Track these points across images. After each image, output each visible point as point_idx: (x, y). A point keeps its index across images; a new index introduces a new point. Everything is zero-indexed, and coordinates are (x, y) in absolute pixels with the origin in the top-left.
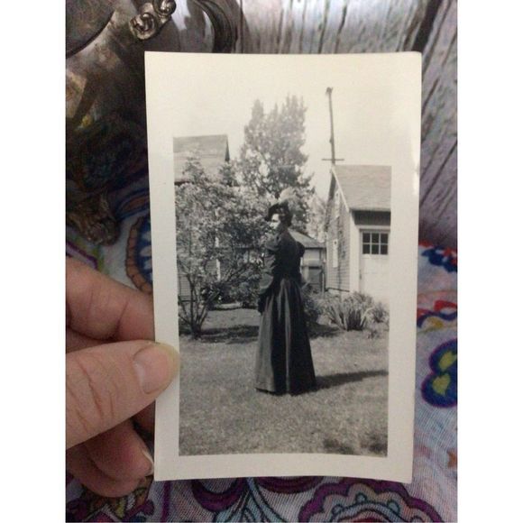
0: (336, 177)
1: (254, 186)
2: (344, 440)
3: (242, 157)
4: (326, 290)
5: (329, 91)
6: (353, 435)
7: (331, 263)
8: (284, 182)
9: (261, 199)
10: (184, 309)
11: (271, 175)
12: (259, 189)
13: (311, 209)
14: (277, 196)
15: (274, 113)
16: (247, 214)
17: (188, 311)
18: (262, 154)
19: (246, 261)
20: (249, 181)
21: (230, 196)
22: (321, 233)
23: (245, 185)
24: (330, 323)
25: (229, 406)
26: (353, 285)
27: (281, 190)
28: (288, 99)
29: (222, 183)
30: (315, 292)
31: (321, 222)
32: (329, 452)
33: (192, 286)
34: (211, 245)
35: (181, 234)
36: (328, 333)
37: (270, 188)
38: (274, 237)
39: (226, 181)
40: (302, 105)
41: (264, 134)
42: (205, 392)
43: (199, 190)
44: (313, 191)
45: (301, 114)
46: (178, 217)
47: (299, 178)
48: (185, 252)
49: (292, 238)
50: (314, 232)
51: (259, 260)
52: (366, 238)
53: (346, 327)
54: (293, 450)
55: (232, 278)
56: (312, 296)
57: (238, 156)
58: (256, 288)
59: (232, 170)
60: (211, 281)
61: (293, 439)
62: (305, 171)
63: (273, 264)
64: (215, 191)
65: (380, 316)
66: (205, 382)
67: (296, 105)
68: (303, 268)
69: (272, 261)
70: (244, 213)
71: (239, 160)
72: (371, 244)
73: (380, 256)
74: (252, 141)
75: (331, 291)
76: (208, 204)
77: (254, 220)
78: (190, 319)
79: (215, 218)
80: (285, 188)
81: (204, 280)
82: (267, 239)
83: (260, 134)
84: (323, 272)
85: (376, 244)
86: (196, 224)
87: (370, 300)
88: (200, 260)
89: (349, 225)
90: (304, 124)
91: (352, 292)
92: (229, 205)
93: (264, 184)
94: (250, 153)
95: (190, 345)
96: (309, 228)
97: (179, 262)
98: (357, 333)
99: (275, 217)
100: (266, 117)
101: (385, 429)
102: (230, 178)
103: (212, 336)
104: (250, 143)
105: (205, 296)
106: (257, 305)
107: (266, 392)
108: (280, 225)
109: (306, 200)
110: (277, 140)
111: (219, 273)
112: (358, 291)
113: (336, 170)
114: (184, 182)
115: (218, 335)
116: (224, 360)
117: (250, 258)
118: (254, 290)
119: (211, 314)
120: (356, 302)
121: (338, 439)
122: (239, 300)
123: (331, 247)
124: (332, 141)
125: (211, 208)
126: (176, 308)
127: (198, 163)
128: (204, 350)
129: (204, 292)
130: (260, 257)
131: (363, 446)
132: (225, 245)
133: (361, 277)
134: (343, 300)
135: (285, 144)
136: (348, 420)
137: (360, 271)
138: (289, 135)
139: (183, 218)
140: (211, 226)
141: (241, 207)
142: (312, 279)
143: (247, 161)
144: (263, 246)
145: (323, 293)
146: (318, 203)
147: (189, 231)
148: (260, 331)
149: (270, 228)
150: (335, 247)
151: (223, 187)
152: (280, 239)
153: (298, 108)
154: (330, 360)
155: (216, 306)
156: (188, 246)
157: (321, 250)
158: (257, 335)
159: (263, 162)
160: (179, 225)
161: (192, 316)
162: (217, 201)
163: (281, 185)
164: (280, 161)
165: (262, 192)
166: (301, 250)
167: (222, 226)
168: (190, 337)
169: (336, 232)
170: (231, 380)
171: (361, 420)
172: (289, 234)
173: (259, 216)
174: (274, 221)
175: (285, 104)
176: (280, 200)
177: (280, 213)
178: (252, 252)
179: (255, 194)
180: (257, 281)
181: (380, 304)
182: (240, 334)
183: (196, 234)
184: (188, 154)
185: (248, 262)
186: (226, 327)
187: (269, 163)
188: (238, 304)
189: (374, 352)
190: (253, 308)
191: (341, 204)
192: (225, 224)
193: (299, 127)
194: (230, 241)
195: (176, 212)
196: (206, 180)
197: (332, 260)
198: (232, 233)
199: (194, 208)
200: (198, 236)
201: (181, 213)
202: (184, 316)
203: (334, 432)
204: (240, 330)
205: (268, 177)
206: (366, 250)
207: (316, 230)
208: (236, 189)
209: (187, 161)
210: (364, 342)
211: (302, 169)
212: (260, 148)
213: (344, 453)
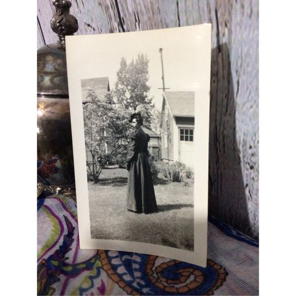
0: (166, 98)
1: (123, 104)
2: (172, 240)
3: (116, 88)
4: (162, 160)
5: (161, 50)
6: (176, 238)
7: (164, 145)
8: (138, 101)
9: (127, 111)
10: (89, 168)
11: (131, 97)
12: (126, 106)
13: (153, 116)
14: (135, 109)
15: (132, 64)
16: (119, 119)
17: (92, 169)
18: (126, 86)
19: (120, 144)
20: (120, 102)
21: (111, 109)
22: (158, 129)
23: (118, 103)
24: (164, 177)
25: (114, 217)
26: (175, 158)
27: (137, 106)
28: (139, 56)
29: (106, 103)
30: (156, 161)
31: (158, 123)
32: (165, 245)
33: (93, 156)
34: (102, 135)
35: (87, 130)
36: (163, 182)
37: (131, 105)
38: (134, 131)
39: (108, 102)
40: (147, 59)
41: (127, 76)
42: (102, 210)
43: (95, 106)
44: (154, 106)
45: (146, 64)
46: (85, 121)
47: (146, 99)
48: (89, 139)
49: (143, 131)
50: (154, 129)
51: (127, 143)
52: (182, 132)
53: (172, 180)
54: (146, 242)
55: (114, 152)
56: (154, 163)
57: (114, 88)
58: (126, 158)
59: (111, 95)
60: (102, 154)
61: (146, 236)
62: (149, 95)
63: (133, 146)
64: (103, 107)
65: (189, 175)
66: (102, 205)
67: (144, 59)
68: (149, 147)
69: (133, 144)
70: (118, 118)
71: (115, 90)
72: (184, 135)
73: (189, 142)
74: (121, 80)
75: (164, 160)
76: (100, 114)
77: (124, 122)
78: (93, 173)
79: (104, 121)
80: (139, 104)
81: (99, 153)
82: (130, 132)
83: (125, 76)
84: (159, 150)
85: (187, 135)
86: (94, 124)
87: (184, 165)
88: (97, 143)
89: (173, 124)
90: (148, 70)
91: (175, 161)
92: (110, 114)
93: (128, 103)
94: (120, 86)
95: (94, 186)
96: (152, 126)
97: (86, 144)
98: (178, 183)
99: (134, 120)
100: (128, 67)
101: (193, 236)
102: (111, 100)
103: (104, 182)
104: (120, 81)
105: (100, 162)
106: (126, 167)
107: (132, 211)
108: (137, 124)
109: (150, 111)
110: (134, 78)
111: (106, 150)
112: (178, 161)
113: (165, 94)
114: (87, 103)
115: (107, 182)
116: (110, 195)
117: (122, 142)
118: (125, 159)
119: (103, 171)
120: (177, 167)
121: (169, 238)
122: (117, 164)
123: (164, 137)
124: (163, 78)
125: (101, 115)
126: (86, 168)
127: (94, 92)
128: (100, 189)
129: (99, 159)
130: (127, 142)
131: (182, 244)
132: (109, 135)
133: (179, 153)
134: (170, 165)
135: (138, 81)
136: (174, 229)
137: (179, 150)
138: (140, 75)
139: (87, 121)
140: (101, 125)
141: (117, 115)
142: (154, 153)
143: (119, 90)
144: (128, 135)
145: (160, 161)
146: (157, 112)
147: (91, 128)
148: (128, 180)
149: (132, 126)
150: (166, 137)
151: (107, 104)
152: (137, 132)
153: (145, 61)
154: (164, 197)
155: (106, 167)
156: (90, 136)
157: (159, 138)
158: (127, 182)
159: (127, 91)
160: (85, 125)
161: (94, 172)
162: (104, 112)
163: (137, 103)
164: (136, 90)
165: (127, 107)
166: (148, 138)
167: (107, 125)
168: (93, 182)
169: (166, 128)
170: (115, 205)
171: (180, 230)
172: (142, 130)
173: (126, 120)
174: (134, 122)
175: (138, 59)
176: (137, 111)
177: (137, 118)
178: (123, 139)
179: (123, 108)
180: (126, 154)
181: (189, 168)
182: (118, 182)
183: (94, 129)
184: (89, 88)
185: (121, 144)
186: (111, 178)
187: (130, 91)
188: (117, 166)
189: (186, 194)
190: (125, 168)
191: (169, 113)
192: (109, 124)
193: (145, 71)
194: (112, 133)
195: (84, 118)
196: (98, 101)
197: (164, 144)
198: (113, 129)
199: (93, 116)
200: (95, 130)
201: (87, 118)
202: (90, 172)
203: (167, 235)
204: (118, 180)
205: (130, 99)
206: (182, 138)
207: (156, 127)
208: (114, 105)
209: (88, 91)
210: (181, 188)
211: (148, 94)
212: (125, 83)
213: (172, 247)
